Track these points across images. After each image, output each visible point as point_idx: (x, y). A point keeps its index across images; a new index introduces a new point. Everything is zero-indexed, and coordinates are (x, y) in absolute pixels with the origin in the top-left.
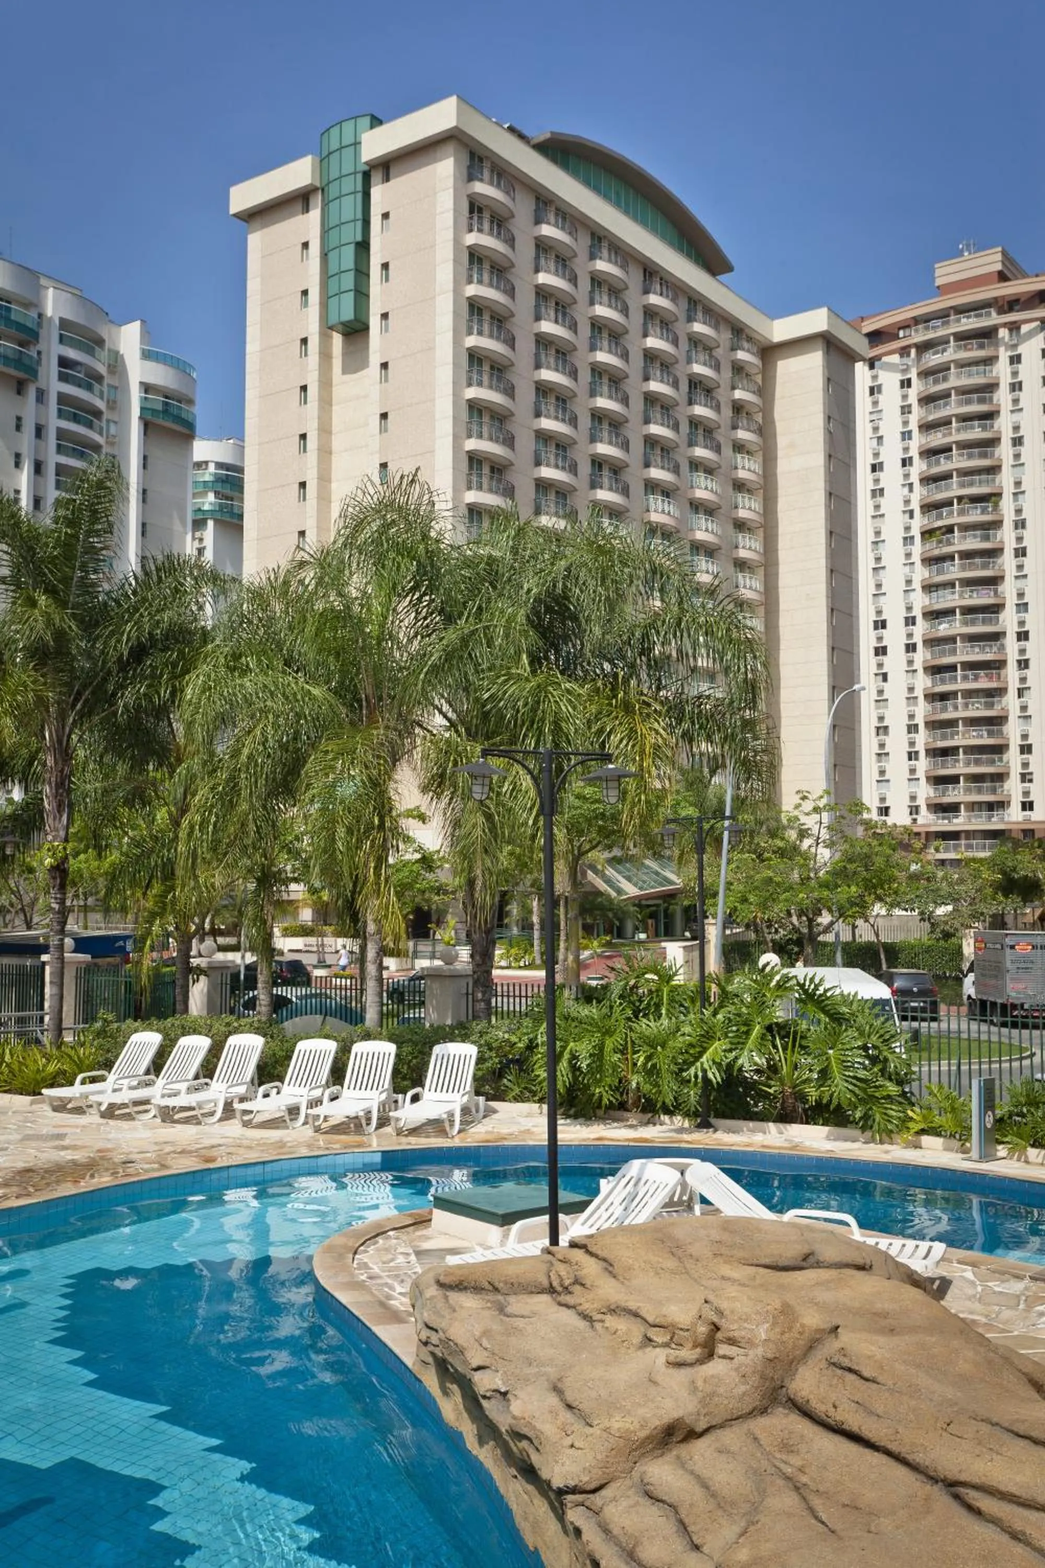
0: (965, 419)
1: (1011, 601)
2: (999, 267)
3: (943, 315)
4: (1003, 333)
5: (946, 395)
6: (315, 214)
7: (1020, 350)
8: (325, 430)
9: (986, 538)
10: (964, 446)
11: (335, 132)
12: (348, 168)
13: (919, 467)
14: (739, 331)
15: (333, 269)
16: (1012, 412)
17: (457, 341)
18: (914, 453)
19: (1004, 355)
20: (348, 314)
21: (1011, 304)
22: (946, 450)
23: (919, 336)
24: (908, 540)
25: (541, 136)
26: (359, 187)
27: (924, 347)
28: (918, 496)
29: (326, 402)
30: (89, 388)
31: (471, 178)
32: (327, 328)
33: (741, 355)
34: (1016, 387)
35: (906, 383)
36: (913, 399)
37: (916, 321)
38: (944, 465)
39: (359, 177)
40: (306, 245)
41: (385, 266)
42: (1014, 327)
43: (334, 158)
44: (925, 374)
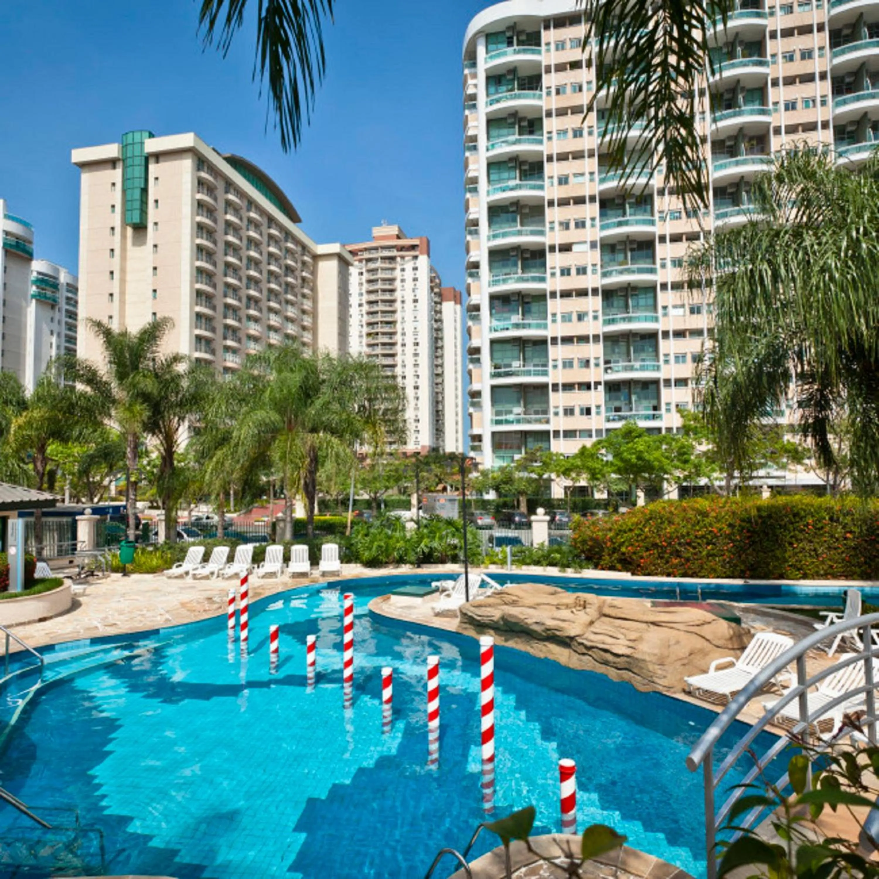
0: (384, 291)
1: (399, 364)
2: (397, 233)
3: (376, 249)
4: (399, 259)
5: (376, 280)
7: (405, 266)
8: (123, 271)
9: (391, 338)
10: (384, 301)
11: (130, 136)
12: (137, 153)
14: (304, 248)
15: (129, 198)
16: (401, 290)
17: (192, 240)
18: (364, 301)
19: (399, 268)
20: (136, 219)
21: (401, 248)
22: (376, 302)
23: (366, 255)
24: (361, 336)
25: (228, 155)
26: (143, 163)
27: (368, 260)
28: (366, 319)
29: (123, 258)
31: (199, 169)
32: (125, 224)
33: (306, 258)
34: (403, 281)
35: (361, 274)
36: (364, 280)
37: (366, 249)
38: (375, 308)
39: (143, 159)
40: (114, 184)
41: (156, 201)
42: (403, 257)
43: (130, 148)
44: (369, 271)
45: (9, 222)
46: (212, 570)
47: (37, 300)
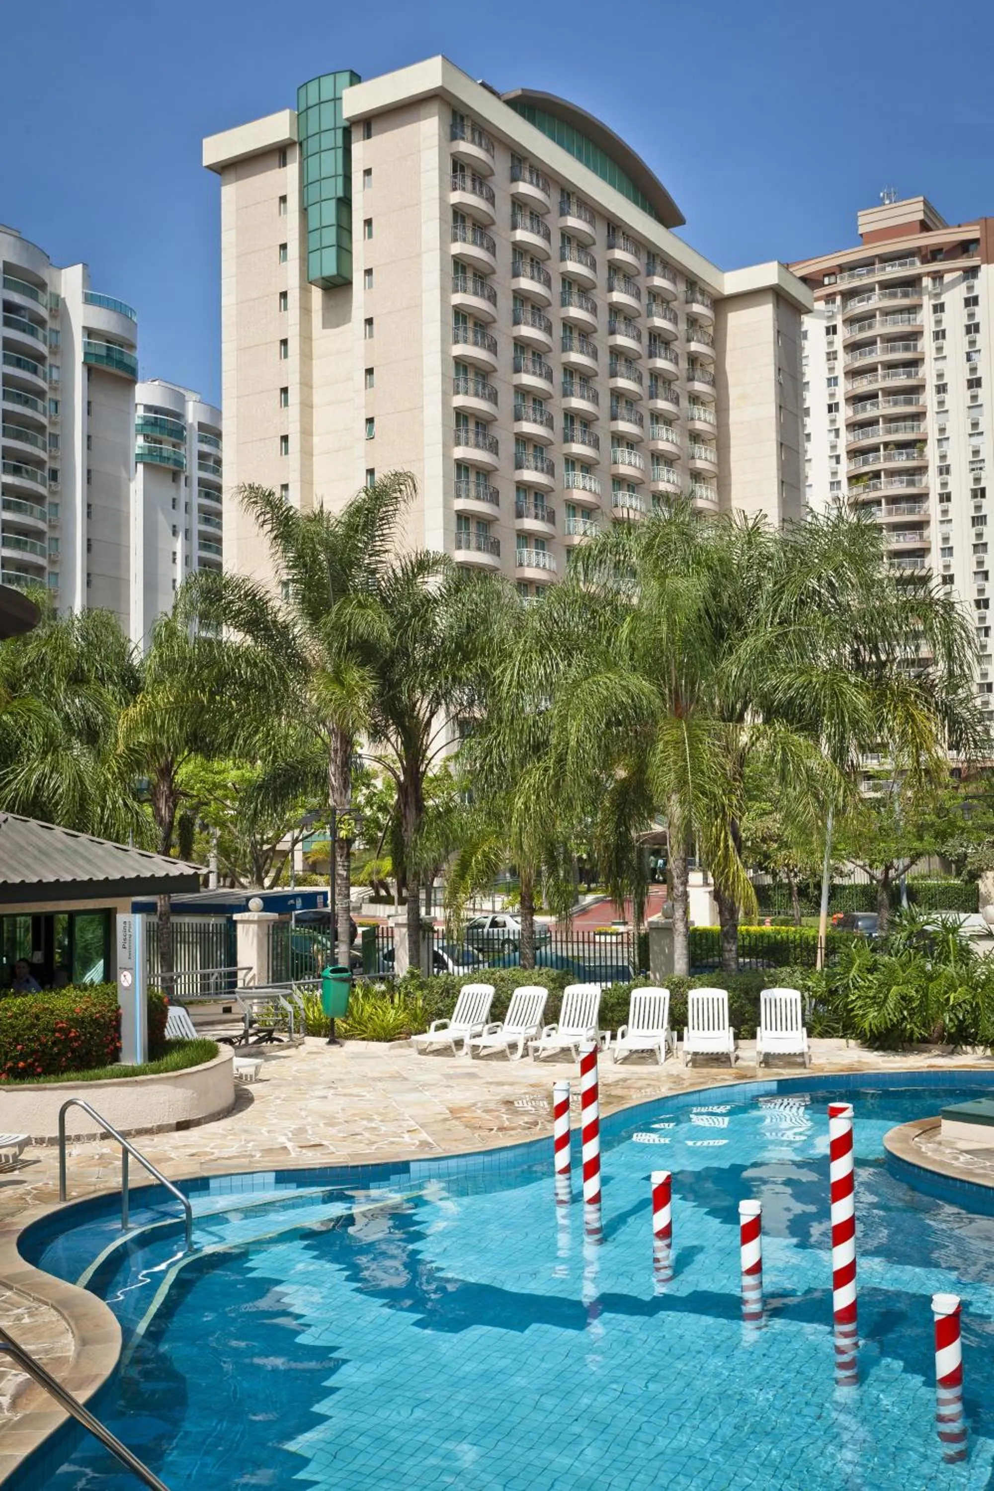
0: (890, 366)
1: (936, 545)
2: (921, 216)
3: (868, 263)
4: (927, 282)
5: (871, 342)
6: (292, 169)
7: (944, 298)
8: (306, 384)
9: (911, 483)
10: (890, 392)
11: (313, 87)
12: (328, 123)
13: (845, 413)
14: (693, 283)
15: (313, 223)
16: (936, 359)
17: (444, 299)
18: (840, 398)
19: (928, 303)
20: (330, 269)
21: (933, 254)
22: (872, 396)
23: (845, 283)
24: (835, 485)
25: (515, 92)
26: (340, 143)
27: (849, 295)
28: (845, 440)
29: (307, 356)
30: (33, 333)
31: (454, 137)
32: (306, 281)
33: (697, 308)
34: (940, 335)
35: (832, 330)
36: (839, 346)
37: (841, 268)
38: (870, 412)
39: (340, 133)
40: (283, 199)
41: (368, 222)
42: (937, 276)
43: (314, 113)
44: (850, 321)
45: (93, 309)
46: (511, 1039)
47: (146, 465)
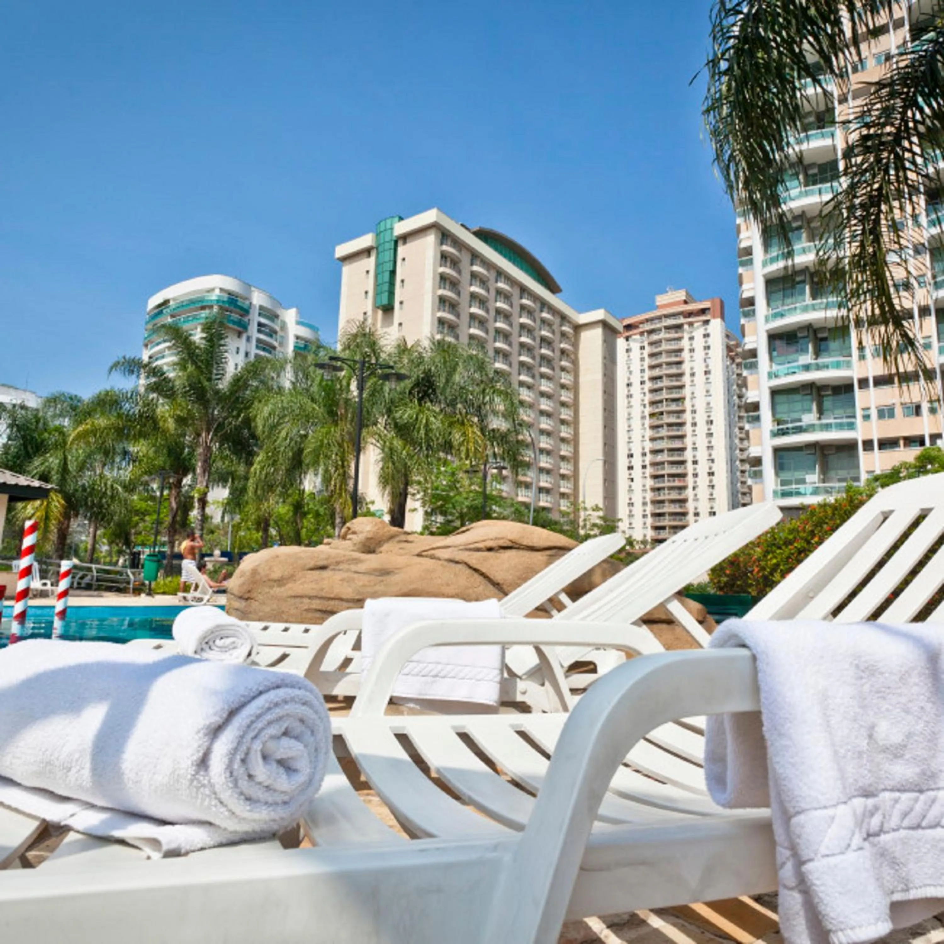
0: (669, 364)
1: (690, 447)
2: (684, 298)
3: (659, 318)
4: (686, 327)
5: (660, 353)
6: (373, 259)
7: (693, 334)
9: (678, 417)
10: (669, 376)
11: (382, 224)
12: (388, 238)
13: (648, 385)
14: (564, 318)
15: (380, 281)
16: (690, 361)
17: (433, 314)
18: (646, 378)
19: (686, 336)
20: (385, 301)
21: (690, 314)
22: (660, 378)
23: (648, 327)
24: (643, 418)
25: (476, 228)
26: (393, 247)
27: (651, 332)
28: (648, 398)
30: (271, 336)
31: (442, 244)
32: (376, 307)
33: (564, 328)
34: (692, 350)
35: (642, 348)
36: (646, 355)
37: (647, 320)
38: (659, 384)
39: (393, 243)
40: (368, 272)
41: (403, 281)
42: (691, 324)
43: (382, 235)
44: (651, 344)
45: (299, 327)
